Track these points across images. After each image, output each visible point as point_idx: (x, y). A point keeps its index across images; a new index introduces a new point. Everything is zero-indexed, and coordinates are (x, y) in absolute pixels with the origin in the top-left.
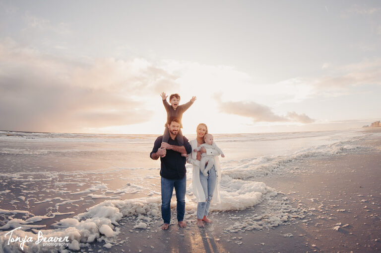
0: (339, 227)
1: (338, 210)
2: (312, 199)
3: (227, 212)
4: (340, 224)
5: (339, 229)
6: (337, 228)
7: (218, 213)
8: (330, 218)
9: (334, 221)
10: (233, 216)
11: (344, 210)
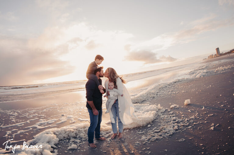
0: (213, 127)
1: (209, 115)
2: (189, 111)
3: (134, 128)
4: (213, 124)
5: (214, 128)
6: (212, 128)
7: (128, 130)
8: (206, 122)
9: (209, 124)
10: (139, 131)
11: (213, 114)
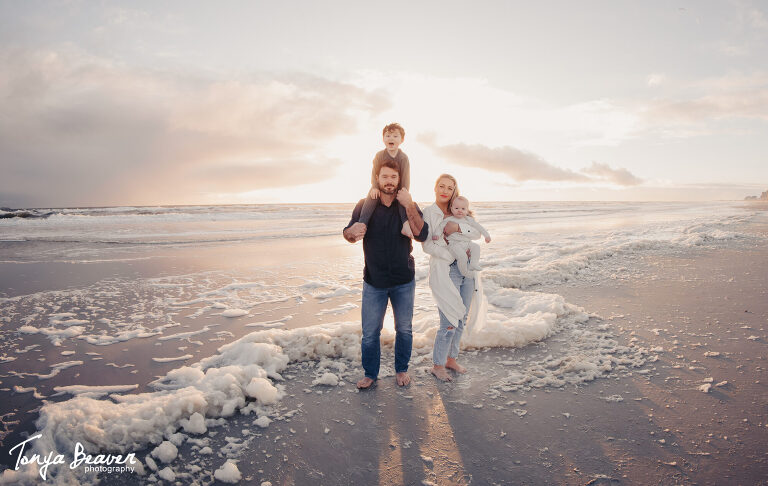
0: (709, 385)
1: (706, 354)
2: (655, 330)
3: (494, 349)
4: (711, 379)
5: (710, 389)
6: (705, 388)
7: (476, 353)
8: (691, 368)
9: (699, 374)
10: (506, 359)
11: (718, 353)
